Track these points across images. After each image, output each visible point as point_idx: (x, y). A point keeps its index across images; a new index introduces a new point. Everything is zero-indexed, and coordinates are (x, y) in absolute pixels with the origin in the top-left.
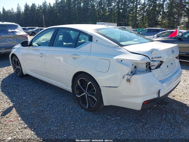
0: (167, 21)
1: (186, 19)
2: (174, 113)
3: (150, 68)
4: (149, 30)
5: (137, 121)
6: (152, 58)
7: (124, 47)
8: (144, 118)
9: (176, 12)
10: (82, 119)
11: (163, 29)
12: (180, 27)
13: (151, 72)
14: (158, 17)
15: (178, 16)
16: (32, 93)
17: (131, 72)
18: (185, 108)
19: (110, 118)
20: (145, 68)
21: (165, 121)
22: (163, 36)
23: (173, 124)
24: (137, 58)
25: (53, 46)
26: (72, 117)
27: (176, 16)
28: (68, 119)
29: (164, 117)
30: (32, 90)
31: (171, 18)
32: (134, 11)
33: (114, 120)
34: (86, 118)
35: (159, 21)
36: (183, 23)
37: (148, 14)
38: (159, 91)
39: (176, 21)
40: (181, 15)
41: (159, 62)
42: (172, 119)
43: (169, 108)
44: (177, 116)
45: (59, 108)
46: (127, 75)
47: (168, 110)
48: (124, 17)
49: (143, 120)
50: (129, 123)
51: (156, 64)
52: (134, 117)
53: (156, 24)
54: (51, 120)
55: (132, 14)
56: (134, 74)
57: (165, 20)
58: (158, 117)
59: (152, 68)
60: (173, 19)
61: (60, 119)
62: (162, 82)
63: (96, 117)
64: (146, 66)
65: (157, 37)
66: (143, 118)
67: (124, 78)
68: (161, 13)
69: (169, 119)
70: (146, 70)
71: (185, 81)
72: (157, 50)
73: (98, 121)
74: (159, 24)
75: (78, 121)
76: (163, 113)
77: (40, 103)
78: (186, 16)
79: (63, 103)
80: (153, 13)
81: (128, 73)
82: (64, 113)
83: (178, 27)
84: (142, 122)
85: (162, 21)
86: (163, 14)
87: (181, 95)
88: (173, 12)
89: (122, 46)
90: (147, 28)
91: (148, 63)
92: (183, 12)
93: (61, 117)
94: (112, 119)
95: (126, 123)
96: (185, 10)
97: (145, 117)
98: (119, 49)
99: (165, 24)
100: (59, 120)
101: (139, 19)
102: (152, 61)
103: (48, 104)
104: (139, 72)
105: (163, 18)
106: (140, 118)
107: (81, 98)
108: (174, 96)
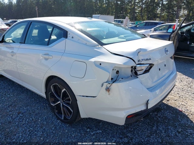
0: (167, 14)
1: (186, 12)
2: (166, 123)
3: (136, 73)
4: (146, 23)
5: (121, 136)
6: (139, 61)
7: (104, 46)
8: (130, 132)
9: (175, 4)
10: (55, 133)
11: (161, 22)
12: (178, 20)
13: (137, 77)
14: (157, 10)
15: (178, 9)
16: (3, 98)
17: (112, 79)
18: (179, 116)
19: (89, 132)
20: (130, 73)
21: (155, 135)
22: (161, 30)
23: (164, 139)
24: (119, 61)
25: (24, 43)
26: (44, 131)
27: (175, 9)
28: (39, 133)
29: (154, 128)
30: (5, 94)
31: (171, 11)
32: (133, 3)
33: (94, 135)
34: (60, 132)
35: (158, 14)
36: (182, 16)
37: (147, 7)
38: (148, 101)
39: (175, 14)
40: (181, 8)
41: (148, 65)
42: (163, 131)
43: (162, 116)
44: (169, 127)
45: (31, 119)
46: (106, 82)
47: (159, 119)
48: (122, 9)
49: (129, 135)
50: (111, 139)
51: (144, 68)
52: (119, 130)
53: (155, 16)
54: (17, 135)
55: (131, 6)
56: (115, 81)
57: (164, 13)
58: (147, 130)
59: (139, 73)
60: (173, 12)
61: (28, 133)
62: (151, 89)
63: (73, 131)
64: (132, 71)
65: (154, 31)
66: (130, 130)
67: (103, 86)
68: (160, 5)
69: (160, 132)
70: (131, 76)
71: (181, 81)
72: (145, 50)
73: (75, 136)
74: (158, 17)
75: (50, 136)
76: (153, 124)
77: (10, 111)
78: (186, 8)
79: (37, 111)
80: (152, 5)
81: (108, 79)
82: (35, 126)
83: (177, 20)
84: (127, 137)
85: (161, 14)
86: (162, 6)
87: (176, 98)
88: (172, 5)
89: (102, 44)
90: (144, 21)
91: (134, 67)
92: (183, 4)
93: (30, 131)
94: (92, 134)
95: (107, 139)
96: (184, 3)
97: (132, 129)
98: (99, 48)
99: (164, 17)
100: (27, 135)
101: (138, 11)
102: (138, 64)
103: (19, 113)
104: (122, 78)
105: (162, 10)
106: (126, 131)
107: (56, 107)
108: (168, 101)
